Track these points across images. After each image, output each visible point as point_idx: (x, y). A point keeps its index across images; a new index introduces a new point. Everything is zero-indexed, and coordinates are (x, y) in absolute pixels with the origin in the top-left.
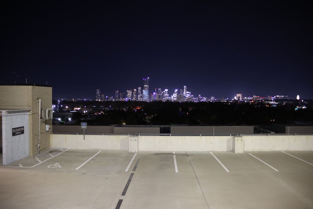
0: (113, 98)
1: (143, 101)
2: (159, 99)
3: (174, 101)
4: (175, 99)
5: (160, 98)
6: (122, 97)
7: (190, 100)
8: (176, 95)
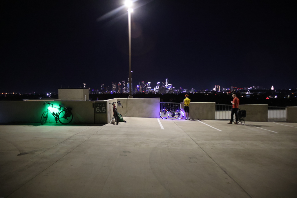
0: (99, 91)
1: (127, 93)
2: (142, 91)
3: (156, 93)
4: (158, 91)
6: (107, 90)
7: (171, 92)
8: (158, 87)
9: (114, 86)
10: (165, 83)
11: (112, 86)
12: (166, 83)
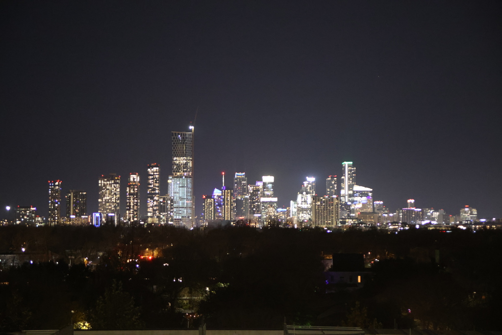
0: (37, 214)
1: (167, 225)
2: (237, 215)
3: (300, 223)
4: (306, 217)
5: (239, 213)
6: (75, 207)
7: (370, 221)
8: (309, 199)
9: (110, 190)
10: (340, 182)
11: (101, 188)
12: (343, 181)
